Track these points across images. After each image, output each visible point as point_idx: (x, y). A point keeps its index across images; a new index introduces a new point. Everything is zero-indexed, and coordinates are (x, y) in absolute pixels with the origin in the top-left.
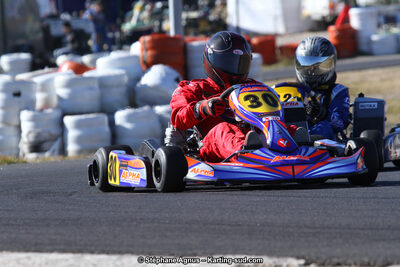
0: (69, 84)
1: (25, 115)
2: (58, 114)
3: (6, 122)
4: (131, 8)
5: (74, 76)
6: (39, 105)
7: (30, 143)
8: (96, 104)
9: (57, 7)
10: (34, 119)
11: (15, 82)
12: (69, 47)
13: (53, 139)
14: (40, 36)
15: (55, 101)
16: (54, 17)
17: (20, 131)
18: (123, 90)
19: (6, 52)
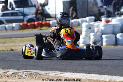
0: (104, 26)
1: (92, 34)
2: (101, 34)
3: (86, 35)
5: (106, 24)
6: (96, 31)
7: (93, 42)
8: (111, 32)
9: (103, 4)
10: (94, 35)
11: (89, 25)
12: (105, 15)
13: (99, 41)
14: (98, 12)
15: (100, 31)
16: (102, 7)
17: (90, 38)
18: (119, 28)
19: (88, 16)
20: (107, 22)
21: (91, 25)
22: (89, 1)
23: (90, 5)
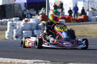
0: (24, 24)
1: (14, 30)
3: (10, 31)
4: (41, 9)
5: (25, 22)
6: (17, 28)
8: (29, 29)
9: (26, 8)
10: (16, 31)
14: (22, 14)
15: (21, 28)
16: (25, 10)
17: (13, 33)
18: (35, 26)
19: (14, 17)
20: (26, 21)
21: (14, 23)
22: (15, 5)
23: (16, 9)
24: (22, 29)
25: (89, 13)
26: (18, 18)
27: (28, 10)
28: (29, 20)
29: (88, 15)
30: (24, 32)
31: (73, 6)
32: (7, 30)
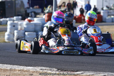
1: (16, 31)
3: (10, 32)
5: (28, 22)
6: (19, 29)
8: (33, 30)
13: (22, 38)
14: (24, 12)
16: (28, 8)
17: (14, 35)
18: (40, 27)
19: (15, 16)
20: (30, 21)
21: (15, 23)
22: (17, 2)
23: (18, 6)
24: (24, 30)
25: (103, 13)
26: (20, 17)
27: (32, 7)
28: (32, 20)
29: (102, 14)
30: (26, 33)
31: (85, 4)
32: (6, 31)
